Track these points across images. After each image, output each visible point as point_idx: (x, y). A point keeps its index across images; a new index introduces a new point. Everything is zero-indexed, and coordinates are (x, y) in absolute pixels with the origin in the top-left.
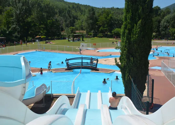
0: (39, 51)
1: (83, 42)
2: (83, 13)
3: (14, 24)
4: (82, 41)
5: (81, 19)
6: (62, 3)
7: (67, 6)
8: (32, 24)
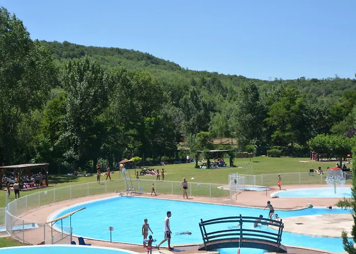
0: (129, 195)
1: (232, 168)
2: (227, 94)
3: (67, 130)
4: (231, 166)
5: (223, 111)
6: (175, 73)
7: (189, 80)
8: (109, 128)
